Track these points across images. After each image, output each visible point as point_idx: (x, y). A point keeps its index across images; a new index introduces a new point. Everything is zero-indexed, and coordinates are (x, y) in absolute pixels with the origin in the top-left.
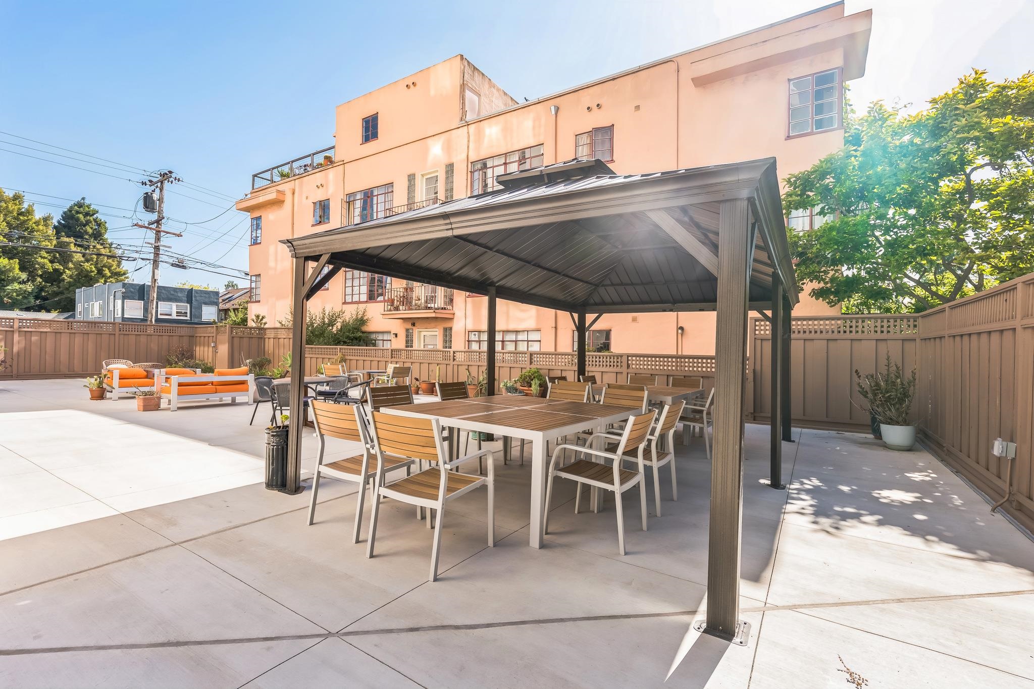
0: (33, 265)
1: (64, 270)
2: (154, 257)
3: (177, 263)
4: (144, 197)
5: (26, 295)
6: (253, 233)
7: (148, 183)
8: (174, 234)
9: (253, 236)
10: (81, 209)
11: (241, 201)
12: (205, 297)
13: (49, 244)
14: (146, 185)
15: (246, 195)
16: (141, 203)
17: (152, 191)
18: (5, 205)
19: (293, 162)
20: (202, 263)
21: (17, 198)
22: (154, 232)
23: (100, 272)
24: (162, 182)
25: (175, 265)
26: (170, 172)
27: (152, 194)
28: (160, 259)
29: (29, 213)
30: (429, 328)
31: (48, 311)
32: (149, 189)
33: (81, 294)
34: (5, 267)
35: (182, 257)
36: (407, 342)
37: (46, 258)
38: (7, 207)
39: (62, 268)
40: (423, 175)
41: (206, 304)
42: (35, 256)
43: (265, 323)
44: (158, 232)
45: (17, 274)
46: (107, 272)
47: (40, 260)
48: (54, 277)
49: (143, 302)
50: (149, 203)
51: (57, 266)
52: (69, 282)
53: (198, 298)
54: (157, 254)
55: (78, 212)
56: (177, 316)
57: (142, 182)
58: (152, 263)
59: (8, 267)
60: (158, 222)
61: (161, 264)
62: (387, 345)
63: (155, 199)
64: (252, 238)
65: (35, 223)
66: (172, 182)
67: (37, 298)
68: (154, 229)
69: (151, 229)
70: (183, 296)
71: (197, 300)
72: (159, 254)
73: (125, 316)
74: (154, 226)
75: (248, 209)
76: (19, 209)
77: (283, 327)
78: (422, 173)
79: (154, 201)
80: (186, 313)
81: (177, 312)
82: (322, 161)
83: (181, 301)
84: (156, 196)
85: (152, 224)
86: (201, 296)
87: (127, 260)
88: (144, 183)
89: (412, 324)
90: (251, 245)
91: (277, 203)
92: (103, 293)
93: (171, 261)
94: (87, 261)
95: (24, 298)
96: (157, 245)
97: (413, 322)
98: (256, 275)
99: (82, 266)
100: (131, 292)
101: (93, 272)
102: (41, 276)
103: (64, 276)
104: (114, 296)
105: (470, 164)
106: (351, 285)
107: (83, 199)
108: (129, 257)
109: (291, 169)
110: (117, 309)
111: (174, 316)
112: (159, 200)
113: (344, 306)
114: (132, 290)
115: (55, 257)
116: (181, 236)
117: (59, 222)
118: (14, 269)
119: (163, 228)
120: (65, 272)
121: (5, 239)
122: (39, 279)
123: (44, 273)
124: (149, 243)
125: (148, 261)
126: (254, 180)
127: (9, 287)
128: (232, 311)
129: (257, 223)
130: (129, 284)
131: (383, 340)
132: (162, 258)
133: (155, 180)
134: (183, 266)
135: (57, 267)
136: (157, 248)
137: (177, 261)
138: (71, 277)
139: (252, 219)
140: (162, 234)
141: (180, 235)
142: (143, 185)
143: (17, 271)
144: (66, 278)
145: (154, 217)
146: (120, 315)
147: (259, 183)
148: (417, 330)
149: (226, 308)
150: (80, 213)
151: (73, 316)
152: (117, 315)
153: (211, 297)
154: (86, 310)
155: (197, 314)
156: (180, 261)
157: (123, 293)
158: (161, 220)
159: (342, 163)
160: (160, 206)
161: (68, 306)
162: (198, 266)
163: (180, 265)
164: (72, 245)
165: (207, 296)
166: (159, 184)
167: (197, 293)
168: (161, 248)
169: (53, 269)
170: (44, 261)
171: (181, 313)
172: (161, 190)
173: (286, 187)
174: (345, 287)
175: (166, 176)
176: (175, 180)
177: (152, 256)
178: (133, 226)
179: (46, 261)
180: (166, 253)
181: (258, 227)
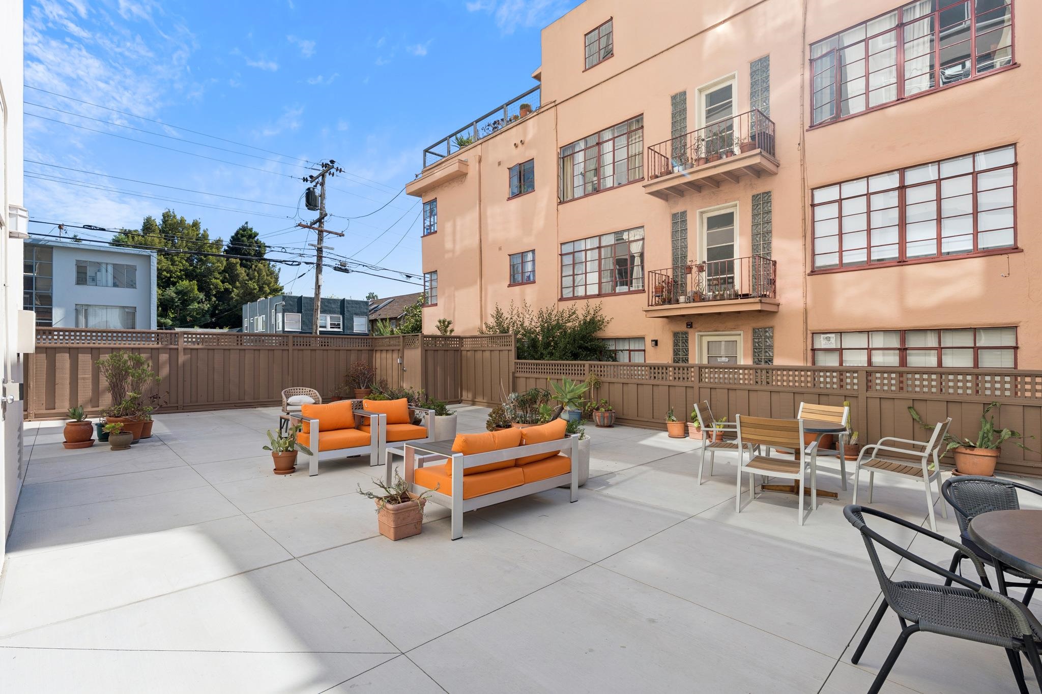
0: (209, 284)
1: (232, 289)
2: (318, 260)
3: (340, 266)
4: (307, 193)
5: (204, 313)
6: (425, 221)
7: (309, 179)
8: (336, 234)
9: (425, 225)
10: (245, 232)
11: (412, 184)
12: (356, 307)
13: (220, 265)
14: (307, 181)
15: (417, 176)
16: (304, 199)
17: (314, 186)
18: (186, 232)
19: (477, 121)
20: (364, 266)
21: (196, 225)
22: (317, 232)
23: (261, 289)
24: (323, 175)
25: (338, 269)
26: (332, 162)
27: (314, 189)
28: (323, 263)
29: (204, 237)
30: (722, 330)
31: (221, 328)
32: (311, 185)
33: (247, 308)
34: (187, 288)
35: (344, 259)
36: (676, 353)
37: (219, 279)
38: (188, 233)
39: (231, 287)
40: (700, 91)
41: (357, 314)
42: (210, 277)
43: (452, 331)
44: (321, 232)
45: (197, 294)
46: (267, 289)
47: (214, 281)
48: (223, 295)
49: (300, 315)
50: (312, 200)
51: (227, 285)
52: (237, 300)
53: (349, 309)
54: (320, 257)
55: (243, 236)
56: (331, 328)
57: (304, 178)
58: (315, 267)
59: (189, 289)
60: (320, 220)
61: (324, 269)
62: (638, 358)
63: (317, 195)
64: (424, 228)
65: (209, 247)
66: (333, 175)
67: (213, 315)
68: (316, 229)
69: (313, 228)
70: (336, 307)
71: (348, 311)
72: (322, 257)
73: (286, 330)
74: (316, 226)
75: (418, 193)
76: (197, 235)
77: (483, 335)
78: (700, 87)
79: (316, 196)
80: (339, 325)
81: (331, 324)
82: (517, 112)
83: (334, 313)
84: (318, 191)
85: (314, 224)
86: (352, 307)
87: (292, 265)
88: (305, 180)
89: (687, 325)
90: (424, 236)
91: (459, 177)
92: (266, 307)
93: (334, 264)
94: (251, 279)
95: (204, 316)
96: (319, 246)
97: (690, 321)
98: (431, 273)
99: (246, 284)
100: (291, 305)
101: (255, 289)
102: (215, 296)
103: (233, 295)
104: (276, 310)
105: (808, 48)
106: (571, 273)
107: (247, 223)
108: (293, 262)
109: (476, 132)
110: (279, 323)
111: (329, 329)
112: (321, 196)
113: (561, 303)
114: (291, 302)
115: (225, 278)
116: (343, 235)
117: (228, 247)
118: (193, 289)
119: (326, 227)
120: (233, 291)
121: (187, 263)
122: (214, 299)
123: (218, 292)
124: (312, 245)
125: (312, 265)
126: (425, 155)
127: (191, 307)
128: (380, 321)
129: (431, 208)
130: (289, 296)
131: (630, 351)
132: (325, 261)
133: (315, 174)
134: (346, 269)
135: (227, 287)
136: (320, 250)
137: (340, 264)
138: (238, 295)
139: (424, 204)
140: (325, 234)
141: (341, 235)
142: (304, 181)
143: (196, 291)
144: (234, 296)
145: (315, 215)
146: (281, 329)
147: (431, 159)
148: (697, 334)
149: (373, 319)
150: (244, 236)
151: (241, 331)
152: (279, 328)
153: (360, 308)
154: (252, 325)
155: (349, 325)
156: (342, 264)
157: (283, 306)
158: (323, 218)
159: (553, 104)
160: (322, 203)
161: (236, 321)
162: (360, 268)
163: (342, 268)
164: (238, 265)
165: (358, 306)
166: (320, 178)
167: (349, 304)
168: (324, 250)
169: (224, 289)
170: (216, 281)
171: (334, 324)
172: (322, 184)
173: (470, 156)
174: (562, 277)
175: (328, 167)
176: (337, 170)
177: (314, 260)
178: (297, 226)
179: (218, 281)
180: (330, 256)
181: (432, 213)
